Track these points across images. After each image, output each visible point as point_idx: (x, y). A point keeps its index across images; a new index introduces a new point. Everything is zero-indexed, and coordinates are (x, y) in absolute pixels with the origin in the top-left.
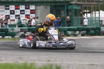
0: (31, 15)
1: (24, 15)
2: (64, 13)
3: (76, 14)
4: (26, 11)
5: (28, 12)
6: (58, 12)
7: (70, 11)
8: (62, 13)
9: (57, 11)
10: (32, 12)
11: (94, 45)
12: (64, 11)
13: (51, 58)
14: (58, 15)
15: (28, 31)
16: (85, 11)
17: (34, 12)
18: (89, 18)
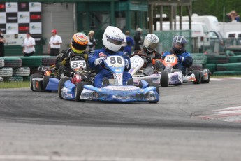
0: (32, 24)
1: (15, 26)
2: (108, 21)
3: (136, 24)
4: (21, 16)
5: (24, 18)
6: (94, 19)
7: (124, 16)
8: (103, 21)
9: (93, 15)
10: (35, 17)
11: (172, 103)
12: (108, 15)
13: (62, 145)
14: (95, 26)
15: (23, 66)
16: (158, 16)
17: (39, 16)
18: (166, 32)
